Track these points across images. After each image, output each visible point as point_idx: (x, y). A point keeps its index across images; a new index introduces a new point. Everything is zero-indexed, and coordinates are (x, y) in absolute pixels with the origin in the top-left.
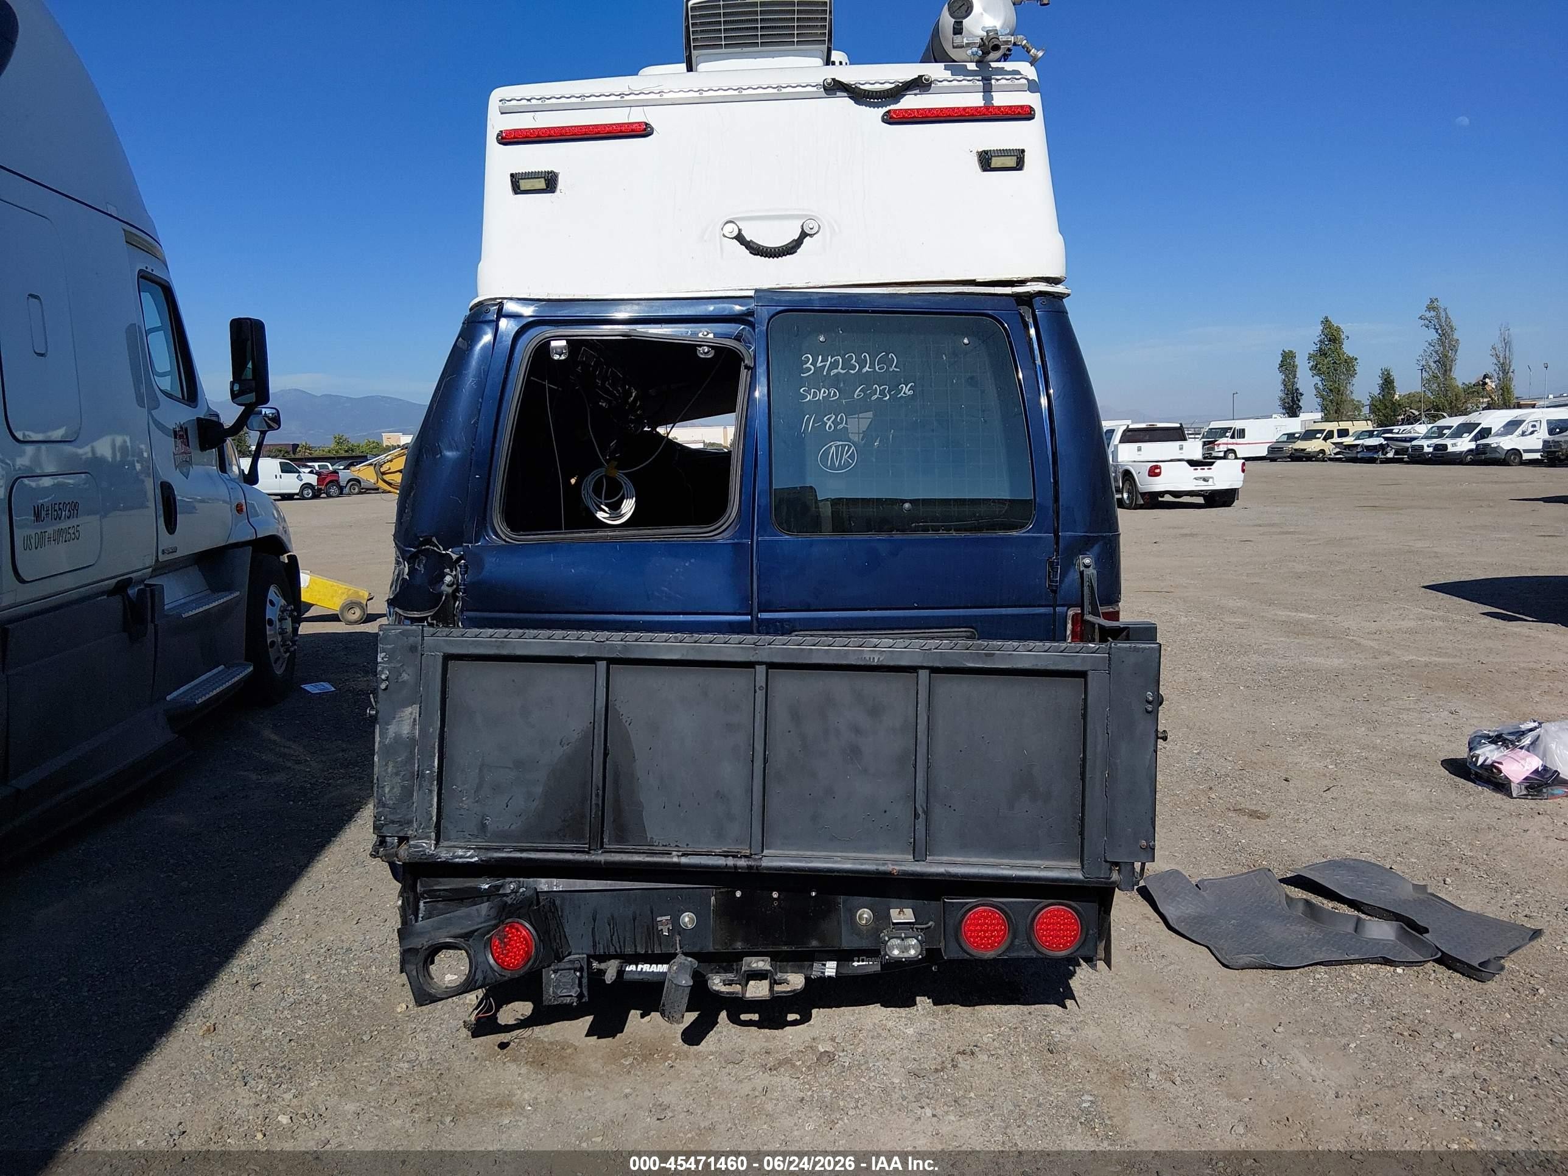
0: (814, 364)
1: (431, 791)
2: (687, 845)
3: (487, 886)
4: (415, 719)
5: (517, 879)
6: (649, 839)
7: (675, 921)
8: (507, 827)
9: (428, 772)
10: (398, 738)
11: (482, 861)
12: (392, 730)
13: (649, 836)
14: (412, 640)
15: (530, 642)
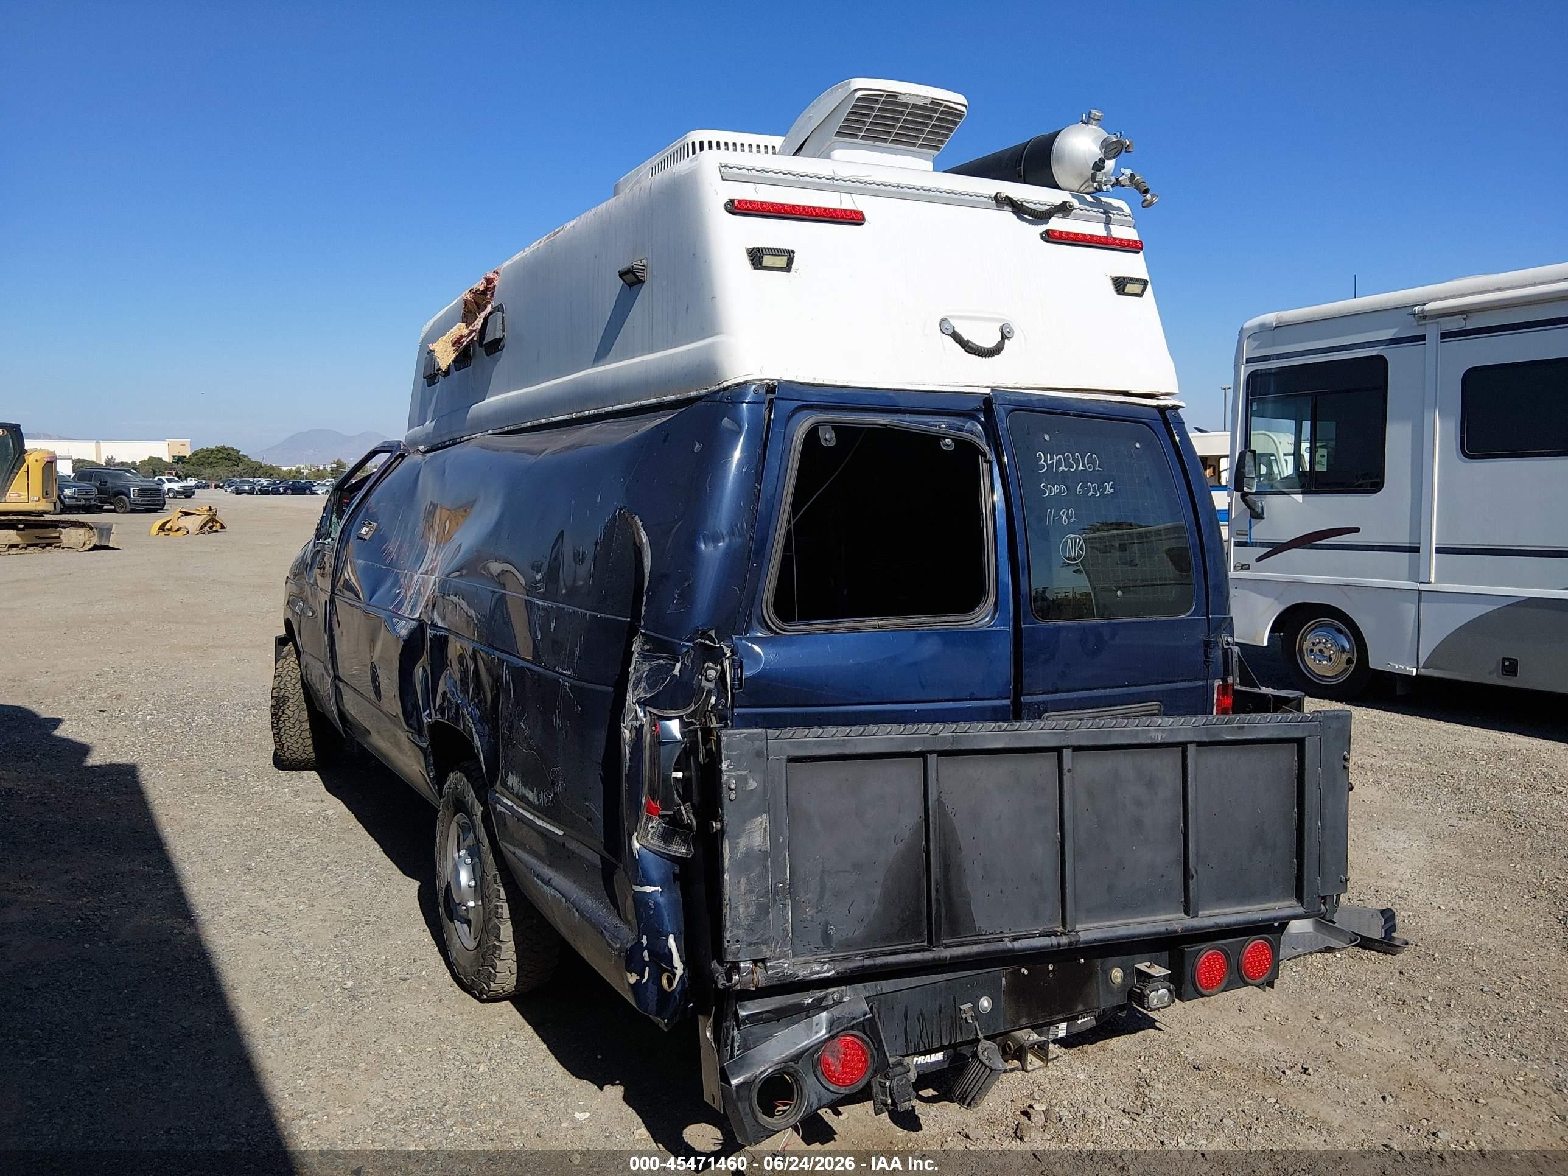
0: (1045, 461)
1: (785, 905)
2: (1010, 930)
3: (810, 1001)
4: (765, 829)
5: (840, 988)
6: (977, 929)
7: (976, 1007)
8: (850, 935)
9: (781, 885)
10: (749, 851)
11: (838, 973)
12: (742, 843)
13: (977, 925)
14: (757, 744)
15: (870, 739)
